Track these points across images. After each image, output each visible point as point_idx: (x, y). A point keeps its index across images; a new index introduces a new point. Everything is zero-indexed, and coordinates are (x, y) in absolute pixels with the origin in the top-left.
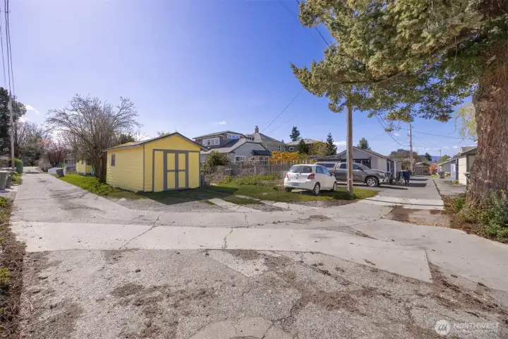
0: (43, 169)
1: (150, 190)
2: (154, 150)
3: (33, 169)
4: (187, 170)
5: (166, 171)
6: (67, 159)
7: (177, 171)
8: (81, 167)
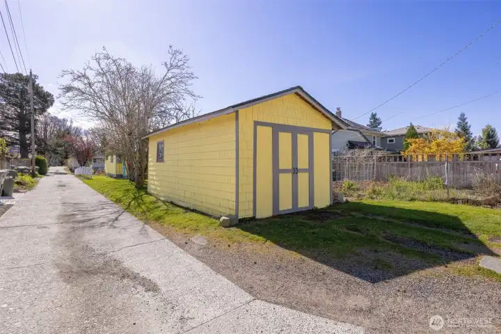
0: (71, 170)
1: (250, 214)
2: (257, 124)
3: (61, 169)
4: (310, 170)
5: (276, 171)
6: (95, 157)
7: (295, 171)
8: (111, 166)
